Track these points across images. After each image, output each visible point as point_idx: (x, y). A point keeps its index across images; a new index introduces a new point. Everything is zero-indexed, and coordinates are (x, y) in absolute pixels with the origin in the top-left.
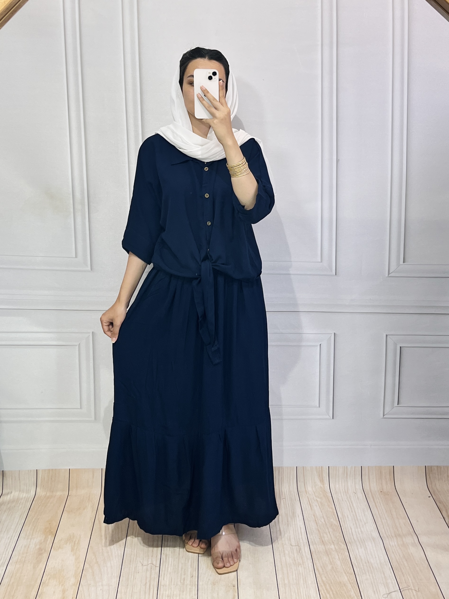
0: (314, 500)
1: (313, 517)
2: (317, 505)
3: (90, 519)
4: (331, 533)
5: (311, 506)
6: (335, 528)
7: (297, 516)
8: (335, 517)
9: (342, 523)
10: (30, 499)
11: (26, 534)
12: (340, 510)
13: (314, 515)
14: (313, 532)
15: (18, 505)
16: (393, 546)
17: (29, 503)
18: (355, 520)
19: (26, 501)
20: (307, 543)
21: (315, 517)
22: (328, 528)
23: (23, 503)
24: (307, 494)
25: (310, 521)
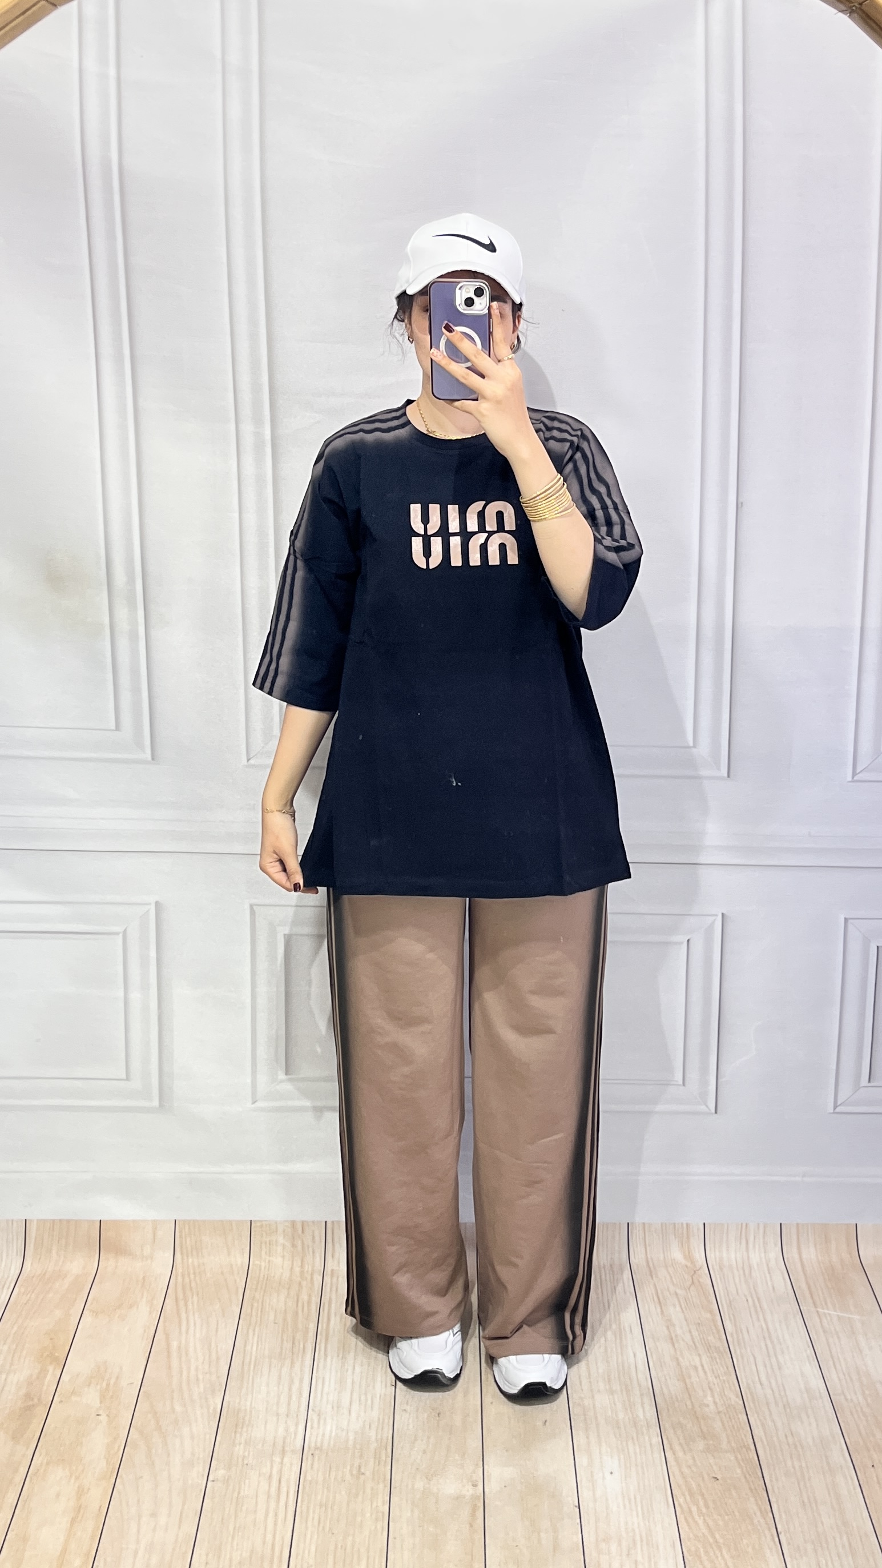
0: (670, 1294)
2: (676, 1303)
3: (145, 1331)
4: (706, 1366)
5: (661, 1308)
6: (717, 1356)
7: (628, 1329)
8: (718, 1330)
9: (734, 1345)
10: (8, 1283)
12: (731, 1314)
13: (668, 1328)
14: (665, 1364)
17: (4, 1293)
24: (652, 1278)
25: (658, 1340)
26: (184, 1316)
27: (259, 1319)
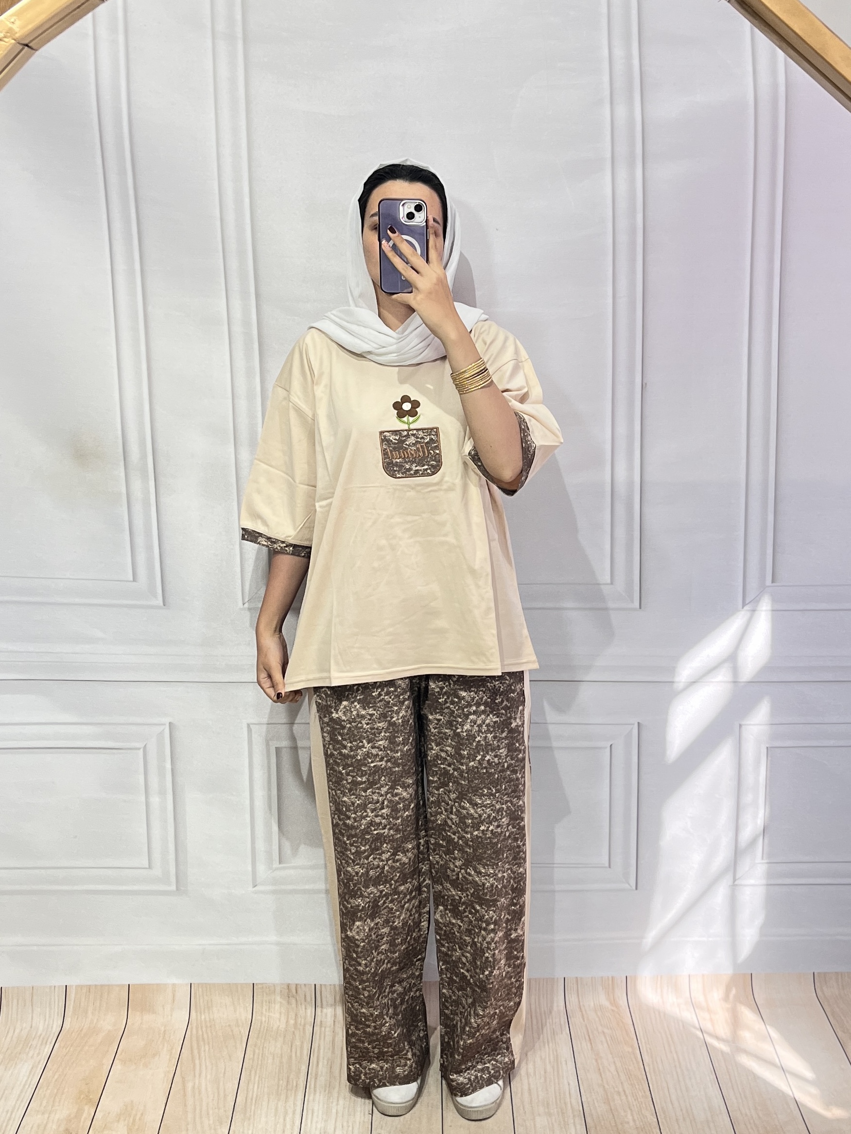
0: (599, 1033)
1: (594, 1061)
2: (604, 1039)
3: (165, 1075)
4: (627, 1092)
5: (591, 1044)
6: (636, 1084)
7: (564, 1063)
8: (638, 1063)
9: (650, 1072)
10: (49, 1040)
11: (41, 1104)
12: (648, 1049)
13: (596, 1060)
14: (593, 1090)
15: (28, 1049)
16: (746, 1115)
17: (47, 1046)
18: (675, 1066)
19: (42, 1042)
20: (580, 1111)
21: (598, 1064)
22: (622, 1083)
23: (36, 1046)
24: (584, 1021)
25: (588, 1070)
26: (197, 1062)
27: (260, 1062)
